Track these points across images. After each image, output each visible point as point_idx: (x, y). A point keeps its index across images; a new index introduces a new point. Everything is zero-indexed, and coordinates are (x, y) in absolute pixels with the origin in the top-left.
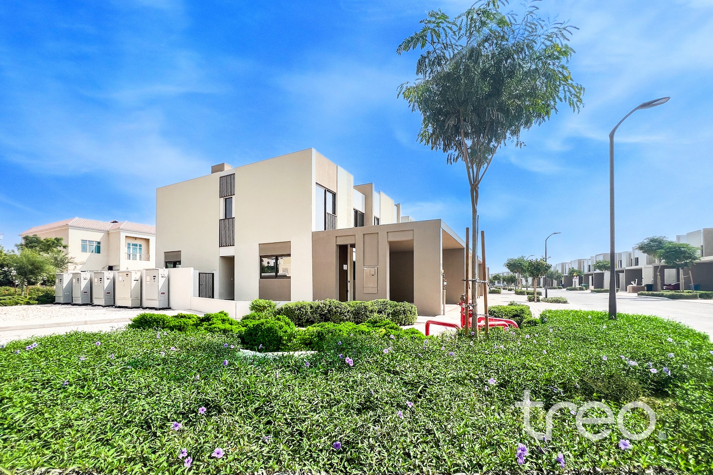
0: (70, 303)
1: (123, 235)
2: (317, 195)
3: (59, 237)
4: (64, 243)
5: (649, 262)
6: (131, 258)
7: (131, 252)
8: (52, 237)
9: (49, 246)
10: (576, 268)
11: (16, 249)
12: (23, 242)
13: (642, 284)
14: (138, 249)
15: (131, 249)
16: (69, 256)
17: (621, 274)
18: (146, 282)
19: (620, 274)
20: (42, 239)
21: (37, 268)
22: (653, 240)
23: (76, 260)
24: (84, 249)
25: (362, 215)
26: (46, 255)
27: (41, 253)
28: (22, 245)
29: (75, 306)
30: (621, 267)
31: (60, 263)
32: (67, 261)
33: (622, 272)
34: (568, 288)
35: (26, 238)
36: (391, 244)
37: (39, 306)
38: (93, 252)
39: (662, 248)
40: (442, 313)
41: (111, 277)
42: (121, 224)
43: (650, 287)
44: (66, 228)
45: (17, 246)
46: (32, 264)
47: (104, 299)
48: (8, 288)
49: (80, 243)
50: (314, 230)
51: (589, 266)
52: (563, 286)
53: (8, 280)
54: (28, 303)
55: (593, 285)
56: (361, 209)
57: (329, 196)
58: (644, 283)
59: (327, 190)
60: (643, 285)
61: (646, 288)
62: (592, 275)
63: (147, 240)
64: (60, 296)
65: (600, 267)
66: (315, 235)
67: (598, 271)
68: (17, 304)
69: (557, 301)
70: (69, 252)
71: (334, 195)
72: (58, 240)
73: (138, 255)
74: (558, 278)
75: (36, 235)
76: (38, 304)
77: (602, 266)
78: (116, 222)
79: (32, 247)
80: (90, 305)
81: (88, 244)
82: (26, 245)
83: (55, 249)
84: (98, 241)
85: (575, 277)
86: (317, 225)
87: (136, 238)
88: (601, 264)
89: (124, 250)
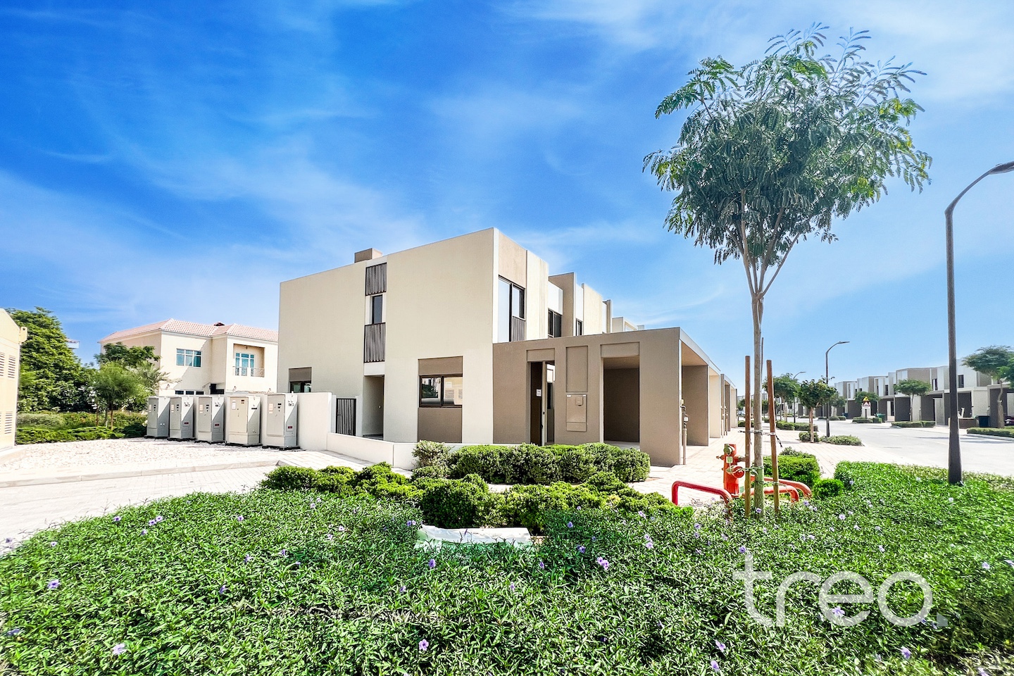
0: (166, 436)
1: (230, 342)
2: (500, 292)
3: (149, 345)
4: (155, 353)
5: (982, 383)
6: (240, 373)
7: (241, 365)
8: (141, 346)
9: (137, 357)
10: (866, 390)
11: (95, 361)
12: (104, 352)
13: (971, 416)
14: (249, 362)
15: (241, 361)
16: (162, 371)
17: (937, 400)
18: (268, 411)
19: (935, 399)
20: (128, 349)
21: (125, 390)
22: (990, 352)
23: (170, 377)
24: (180, 361)
25: (559, 317)
26: (133, 369)
27: (127, 367)
28: (102, 356)
29: (172, 442)
30: (936, 389)
31: (152, 380)
32: (158, 378)
33: (940, 396)
34: (855, 419)
35: (108, 347)
36: (606, 361)
37: (126, 441)
38: (191, 365)
39: (1005, 364)
40: (682, 462)
41: (221, 403)
42: (229, 327)
43: (984, 421)
44: (159, 332)
45: (96, 357)
46: (120, 385)
47: (211, 433)
48: (85, 413)
49: (175, 353)
50: (495, 341)
51: (887, 386)
52: (846, 415)
53: (86, 403)
54: (113, 437)
55: (892, 414)
56: (558, 309)
57: (516, 292)
58: (975, 413)
59: (512, 285)
60: (974, 416)
61: (978, 421)
62: (891, 400)
63: (262, 349)
64: (153, 427)
65: (904, 390)
66: (497, 347)
67: (900, 395)
68: (99, 437)
69: (845, 442)
70: (161, 366)
71: (522, 291)
72: (148, 349)
73: (249, 370)
74: (839, 404)
75: (120, 343)
76: (125, 437)
77: (909, 387)
78: (221, 325)
79: (114, 359)
80: (192, 440)
81: (185, 354)
82: (108, 356)
83: (144, 362)
84: (198, 350)
85: (866, 403)
86: (501, 335)
87: (247, 347)
88: (907, 385)
89: (231, 362)
